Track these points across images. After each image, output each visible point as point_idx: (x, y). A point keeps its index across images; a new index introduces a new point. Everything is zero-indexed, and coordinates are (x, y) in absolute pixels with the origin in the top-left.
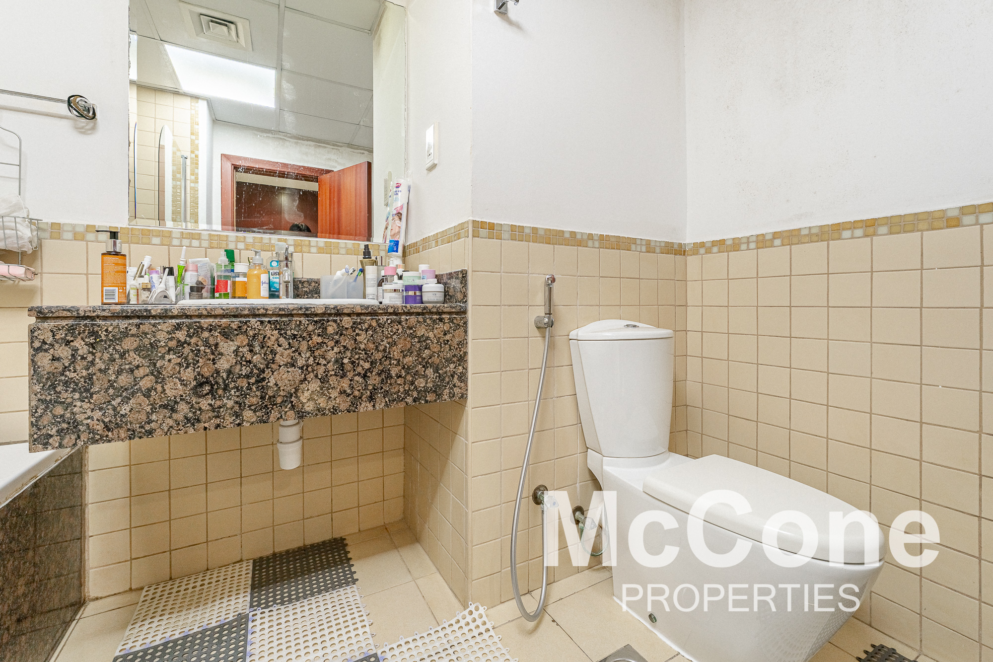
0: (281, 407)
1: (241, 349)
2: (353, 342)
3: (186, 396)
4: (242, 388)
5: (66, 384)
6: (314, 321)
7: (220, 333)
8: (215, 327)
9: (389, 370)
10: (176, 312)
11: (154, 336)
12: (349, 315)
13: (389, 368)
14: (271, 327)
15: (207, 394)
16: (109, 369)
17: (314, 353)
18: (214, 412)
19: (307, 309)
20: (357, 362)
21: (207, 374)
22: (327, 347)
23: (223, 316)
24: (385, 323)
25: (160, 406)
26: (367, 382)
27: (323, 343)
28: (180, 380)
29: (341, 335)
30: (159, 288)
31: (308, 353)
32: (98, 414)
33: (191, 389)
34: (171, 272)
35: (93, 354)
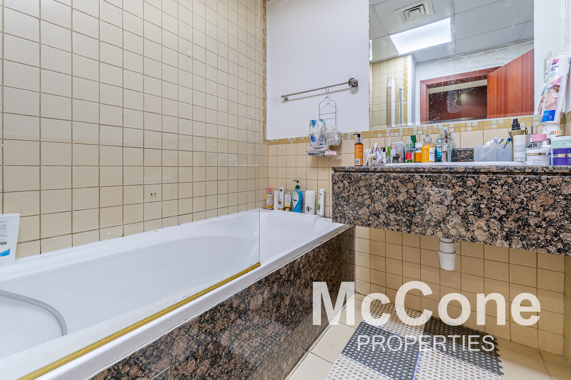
0: (434, 228)
1: (410, 191)
2: (489, 193)
3: (384, 211)
4: (410, 212)
5: (342, 197)
6: (457, 177)
7: (399, 181)
8: (397, 178)
9: (526, 219)
10: (379, 170)
11: (371, 181)
12: (486, 173)
13: (527, 218)
14: (427, 179)
15: (393, 212)
16: (355, 194)
17: (456, 198)
18: (396, 222)
19: (451, 169)
20: (493, 208)
21: (393, 202)
22: (467, 195)
23: (401, 172)
24: (522, 181)
25: (373, 214)
26: (502, 225)
27: (463, 192)
28: (381, 203)
29: (478, 187)
30: (379, 158)
31: (452, 197)
32: (351, 212)
33: (386, 208)
34: (384, 150)
35: (350, 187)
